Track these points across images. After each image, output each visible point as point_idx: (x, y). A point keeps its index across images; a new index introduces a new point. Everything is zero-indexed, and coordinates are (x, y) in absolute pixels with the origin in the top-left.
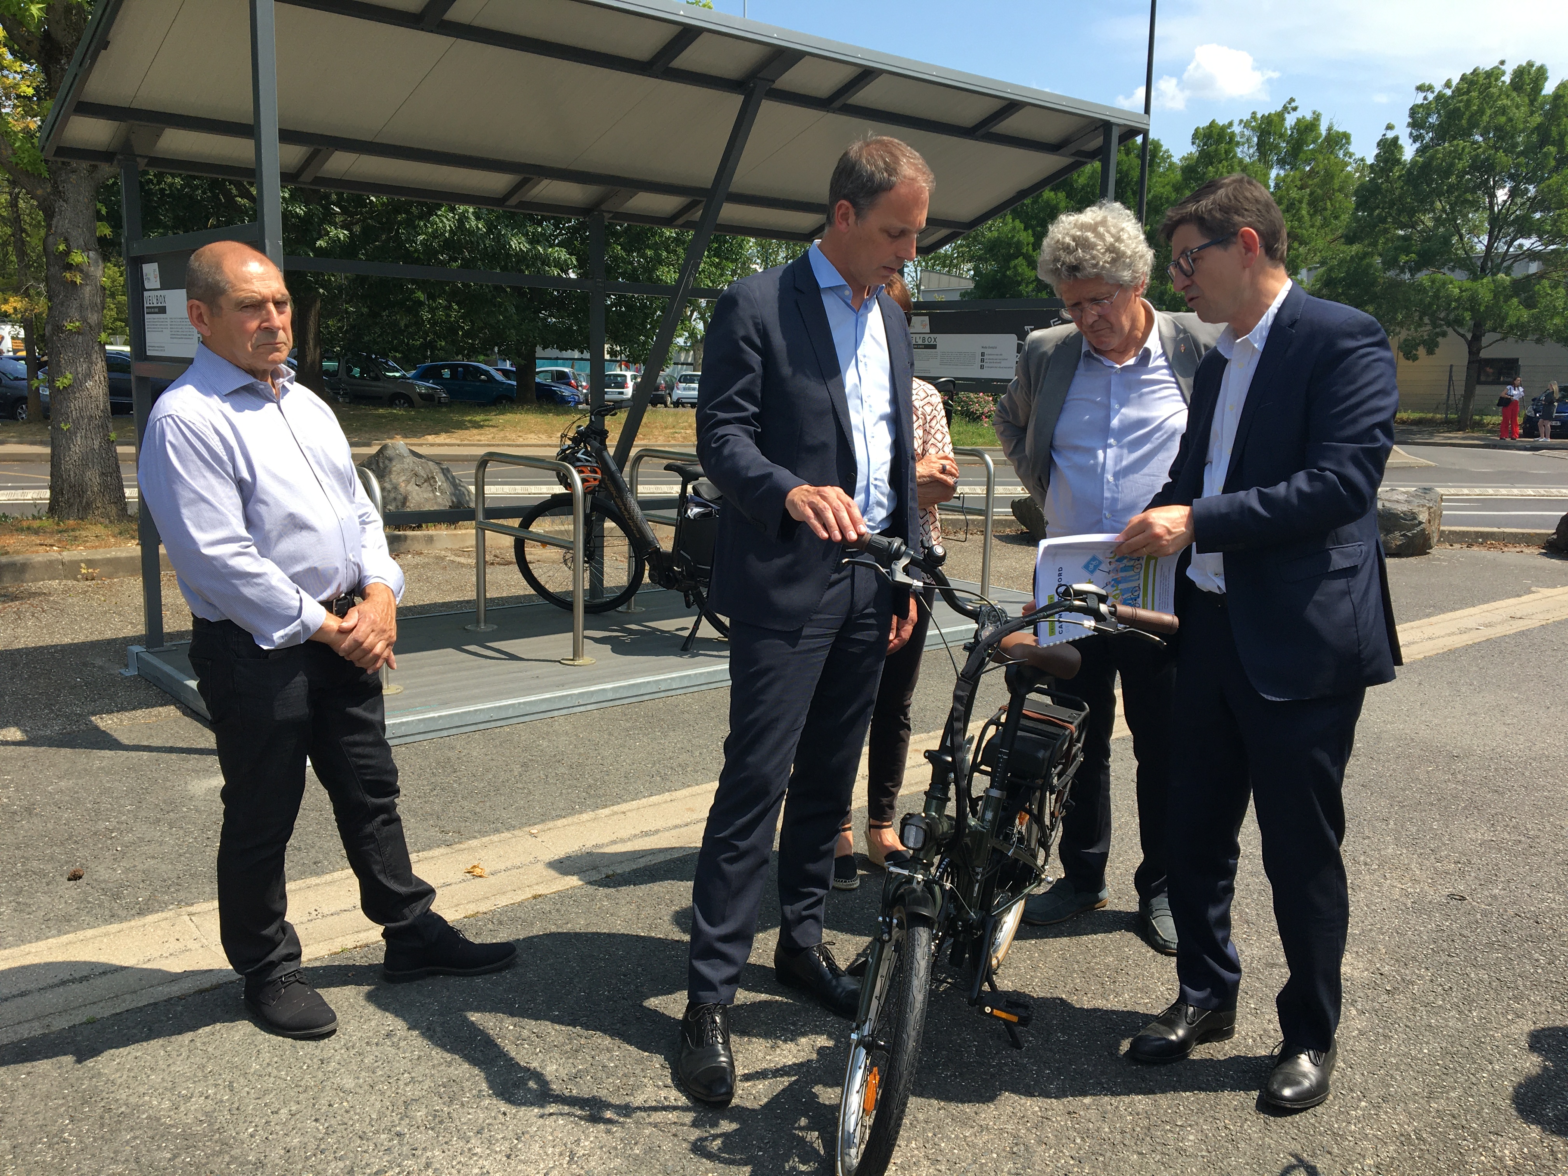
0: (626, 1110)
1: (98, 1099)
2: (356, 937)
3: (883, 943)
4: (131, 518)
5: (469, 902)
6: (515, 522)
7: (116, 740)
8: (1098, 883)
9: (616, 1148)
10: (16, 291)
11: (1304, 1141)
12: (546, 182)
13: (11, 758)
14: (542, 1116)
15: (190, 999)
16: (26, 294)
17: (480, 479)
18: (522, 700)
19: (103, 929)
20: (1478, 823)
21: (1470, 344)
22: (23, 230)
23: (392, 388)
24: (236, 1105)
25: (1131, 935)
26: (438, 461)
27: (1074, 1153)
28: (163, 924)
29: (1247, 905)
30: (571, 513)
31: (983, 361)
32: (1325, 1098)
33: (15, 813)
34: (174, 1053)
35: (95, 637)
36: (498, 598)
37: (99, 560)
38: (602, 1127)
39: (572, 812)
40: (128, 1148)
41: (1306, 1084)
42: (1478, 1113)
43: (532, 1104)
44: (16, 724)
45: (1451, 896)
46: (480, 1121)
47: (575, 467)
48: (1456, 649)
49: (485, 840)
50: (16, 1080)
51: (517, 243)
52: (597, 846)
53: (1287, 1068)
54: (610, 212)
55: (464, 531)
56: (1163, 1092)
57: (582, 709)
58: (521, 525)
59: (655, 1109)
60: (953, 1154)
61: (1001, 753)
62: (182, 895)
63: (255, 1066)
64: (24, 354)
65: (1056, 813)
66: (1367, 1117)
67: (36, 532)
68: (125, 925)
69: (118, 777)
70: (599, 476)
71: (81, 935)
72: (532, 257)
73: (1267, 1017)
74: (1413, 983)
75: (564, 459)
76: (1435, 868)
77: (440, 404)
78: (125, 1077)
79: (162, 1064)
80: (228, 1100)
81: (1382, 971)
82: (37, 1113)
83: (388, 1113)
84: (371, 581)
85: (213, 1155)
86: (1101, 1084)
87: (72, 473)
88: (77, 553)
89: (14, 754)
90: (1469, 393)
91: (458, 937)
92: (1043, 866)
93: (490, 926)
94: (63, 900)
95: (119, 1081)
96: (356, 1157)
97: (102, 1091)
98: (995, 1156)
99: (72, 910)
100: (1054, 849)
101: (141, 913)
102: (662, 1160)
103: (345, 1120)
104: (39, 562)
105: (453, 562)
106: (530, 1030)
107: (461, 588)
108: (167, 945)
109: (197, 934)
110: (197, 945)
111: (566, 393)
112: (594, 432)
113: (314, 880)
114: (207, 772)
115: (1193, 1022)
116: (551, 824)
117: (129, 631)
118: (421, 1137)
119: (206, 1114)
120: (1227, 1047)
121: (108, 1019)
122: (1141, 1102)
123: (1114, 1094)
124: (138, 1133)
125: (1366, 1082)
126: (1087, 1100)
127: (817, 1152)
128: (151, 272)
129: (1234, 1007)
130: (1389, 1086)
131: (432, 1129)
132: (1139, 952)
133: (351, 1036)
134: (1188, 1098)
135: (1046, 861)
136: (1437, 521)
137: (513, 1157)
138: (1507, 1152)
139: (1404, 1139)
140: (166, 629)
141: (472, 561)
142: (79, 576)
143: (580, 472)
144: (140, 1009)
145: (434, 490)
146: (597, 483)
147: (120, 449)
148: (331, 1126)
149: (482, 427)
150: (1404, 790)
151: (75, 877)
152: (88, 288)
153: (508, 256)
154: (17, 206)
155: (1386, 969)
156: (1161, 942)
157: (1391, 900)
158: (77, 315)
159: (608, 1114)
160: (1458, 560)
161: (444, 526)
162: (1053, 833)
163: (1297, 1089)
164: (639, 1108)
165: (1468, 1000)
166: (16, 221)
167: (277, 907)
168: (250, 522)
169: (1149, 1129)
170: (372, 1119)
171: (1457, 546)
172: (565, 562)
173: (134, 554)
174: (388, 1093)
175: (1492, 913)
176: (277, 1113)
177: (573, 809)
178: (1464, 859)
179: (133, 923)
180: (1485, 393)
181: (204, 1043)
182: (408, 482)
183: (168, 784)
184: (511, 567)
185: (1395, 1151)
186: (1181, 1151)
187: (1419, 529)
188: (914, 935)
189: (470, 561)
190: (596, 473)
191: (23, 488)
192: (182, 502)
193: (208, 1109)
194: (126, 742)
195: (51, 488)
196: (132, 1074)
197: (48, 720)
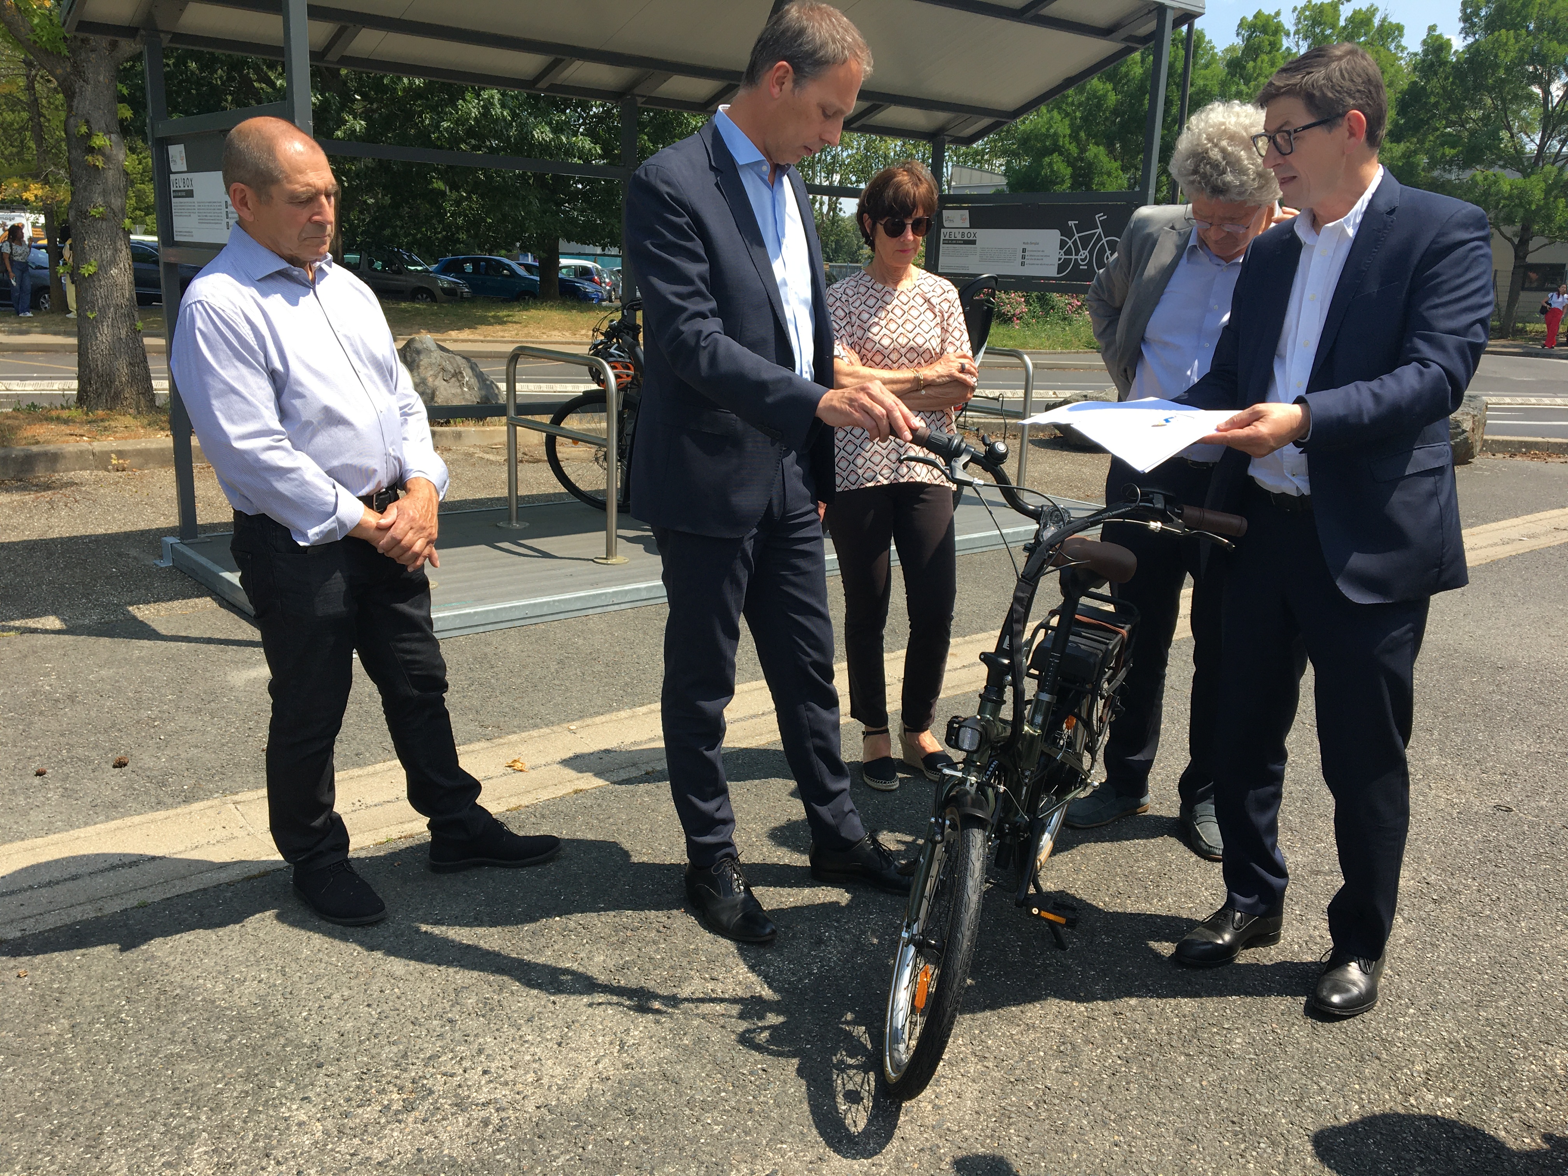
0: (673, 1001)
1: (153, 981)
2: (400, 827)
3: (935, 843)
4: (160, 410)
5: (511, 796)
6: (546, 419)
7: (154, 630)
8: (1141, 789)
9: (665, 1038)
10: (36, 177)
11: (1353, 1046)
12: (578, 63)
13: (52, 647)
14: (591, 1005)
15: (239, 886)
16: (46, 182)
17: (511, 375)
18: (557, 598)
19: (151, 816)
20: (1524, 734)
21: (1516, 248)
22: (41, 115)
23: (415, 282)
24: (289, 990)
25: (1173, 840)
26: (467, 357)
27: (1121, 1053)
28: (209, 812)
29: (1290, 812)
30: (603, 410)
31: (1023, 257)
32: (1373, 1005)
33: (57, 701)
34: (226, 938)
35: (128, 528)
36: (528, 496)
37: (129, 451)
38: (650, 1017)
39: (610, 709)
40: (185, 1030)
41: (1355, 991)
42: (1528, 1022)
43: (581, 993)
44: (55, 613)
45: (1497, 807)
46: (531, 1009)
47: (608, 363)
48: (1499, 560)
49: (524, 735)
50: (71, 961)
51: (542, 133)
52: (635, 743)
53: (1337, 975)
54: (643, 96)
55: (492, 428)
56: (1209, 995)
57: (616, 608)
58: (552, 422)
59: (702, 1000)
60: (1000, 1051)
61: (1053, 657)
62: (226, 784)
63: (306, 952)
64: (45, 242)
65: (1104, 717)
66: (1415, 1024)
67: (66, 422)
68: (171, 812)
69: (158, 667)
70: (631, 372)
71: (128, 821)
72: (555, 147)
73: (1313, 923)
74: (1460, 893)
75: (596, 354)
76: (1481, 780)
77: (463, 299)
78: (178, 960)
79: (214, 949)
80: (281, 984)
81: (1429, 880)
82: (94, 994)
83: (439, 1000)
84: (413, 475)
85: (268, 1038)
86: (1147, 986)
87: (99, 363)
88: (107, 443)
89: (54, 643)
90: (1513, 299)
91: (502, 829)
92: (1089, 771)
93: (533, 819)
94: (109, 788)
95: (173, 964)
96: (409, 1042)
97: (156, 973)
98: (1042, 1054)
99: (119, 796)
100: (1100, 755)
101: (186, 801)
102: (711, 1050)
103: (397, 1006)
104: (70, 452)
105: (482, 458)
106: (575, 922)
107: (490, 486)
108: (214, 832)
109: (242, 822)
110: (243, 833)
111: (589, 290)
112: (626, 327)
113: (356, 772)
114: (247, 664)
115: (1241, 927)
116: (589, 721)
117: (162, 523)
118: (473, 1024)
119: (260, 997)
120: (1273, 952)
121: (159, 903)
122: (1188, 1004)
123: (1160, 996)
124: (194, 1015)
125: (1414, 989)
126: (1133, 1001)
127: (865, 1046)
128: (177, 154)
129: (1281, 913)
130: (1438, 993)
131: (483, 1016)
132: (1183, 858)
133: (399, 924)
134: (1234, 1002)
135: (1092, 765)
136: (1481, 430)
137: (563, 1045)
138: (1557, 1061)
139: (1453, 1046)
140: (199, 521)
141: (502, 458)
142: (110, 467)
143: (613, 368)
144: (191, 894)
145: (462, 386)
146: (629, 379)
147: (147, 341)
148: (383, 1011)
149: (505, 323)
150: (1448, 701)
151: (120, 764)
152: (111, 172)
153: (532, 146)
154: (34, 88)
155: (1432, 879)
156: (1205, 847)
157: (1437, 811)
158: (100, 200)
159: (657, 1005)
160: (1500, 470)
161: (472, 423)
162: (1100, 738)
163: (1346, 996)
164: (686, 1000)
165: (1515, 910)
166: (34, 104)
167: (325, 799)
168: (283, 414)
169: (1196, 1032)
170: (423, 1006)
171: (1500, 456)
172: (597, 460)
173: (163, 446)
174: (439, 980)
175: (1539, 825)
176: (329, 997)
177: (611, 706)
178: (1510, 771)
179: (179, 810)
180: (1529, 299)
181: (255, 929)
182: (436, 376)
183: (208, 674)
184: (540, 465)
185: (1444, 1058)
186: (1228, 1053)
187: (1462, 437)
188: (968, 836)
189: (498, 458)
190: (629, 369)
191: (51, 378)
192: (212, 393)
193: (261, 993)
194: (163, 631)
195: (79, 378)
196: (185, 958)
197: (86, 609)
